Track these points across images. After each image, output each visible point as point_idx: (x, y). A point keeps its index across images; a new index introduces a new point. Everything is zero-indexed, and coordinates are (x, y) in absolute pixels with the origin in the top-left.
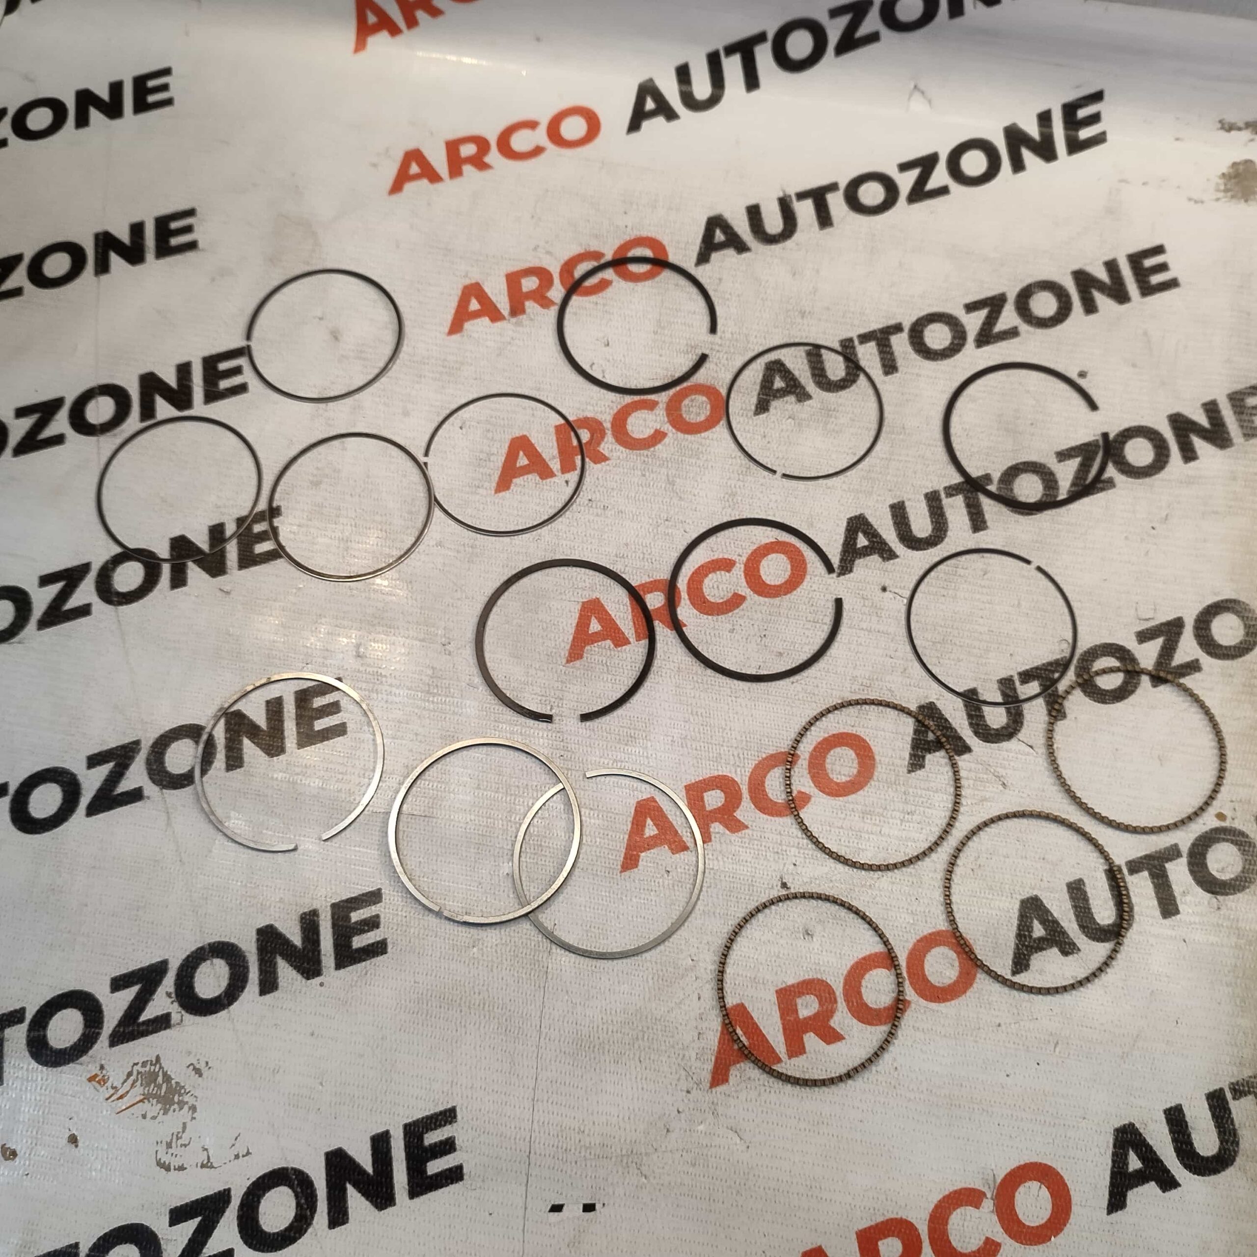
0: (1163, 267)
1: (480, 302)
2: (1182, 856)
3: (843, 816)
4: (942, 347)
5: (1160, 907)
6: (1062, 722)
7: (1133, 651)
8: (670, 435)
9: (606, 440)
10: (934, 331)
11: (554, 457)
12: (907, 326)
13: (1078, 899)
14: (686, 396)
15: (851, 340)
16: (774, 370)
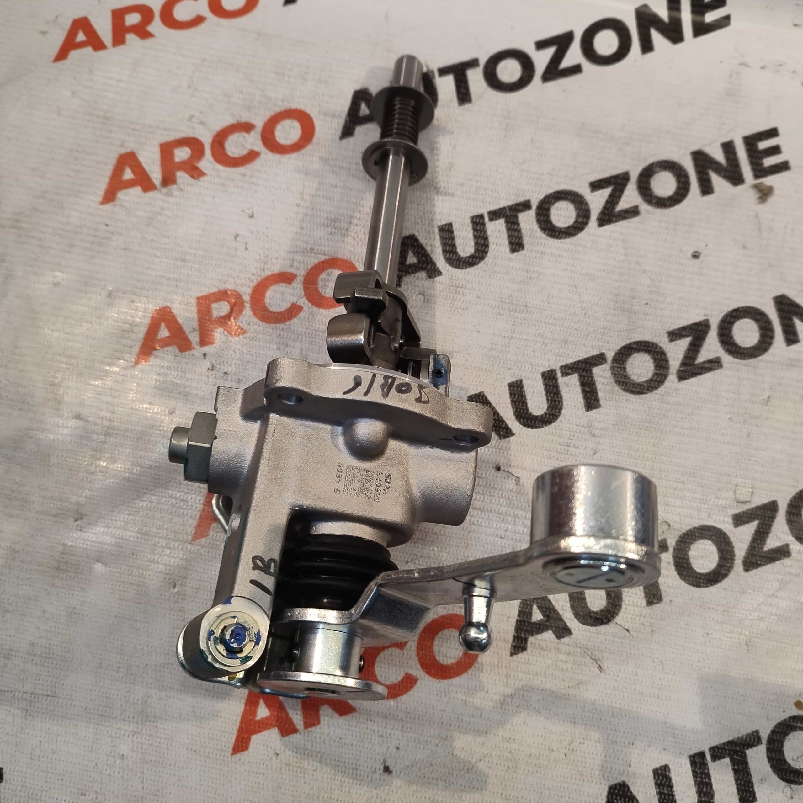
0: (775, 150)
1: (134, 172)
2: (762, 743)
3: (446, 699)
4: (566, 225)
5: (739, 794)
6: (658, 605)
7: (729, 534)
8: (306, 308)
9: (244, 313)
10: (560, 209)
11: (194, 330)
12: (535, 204)
13: (664, 786)
14: (324, 269)
15: (481, 216)
16: (408, 245)
